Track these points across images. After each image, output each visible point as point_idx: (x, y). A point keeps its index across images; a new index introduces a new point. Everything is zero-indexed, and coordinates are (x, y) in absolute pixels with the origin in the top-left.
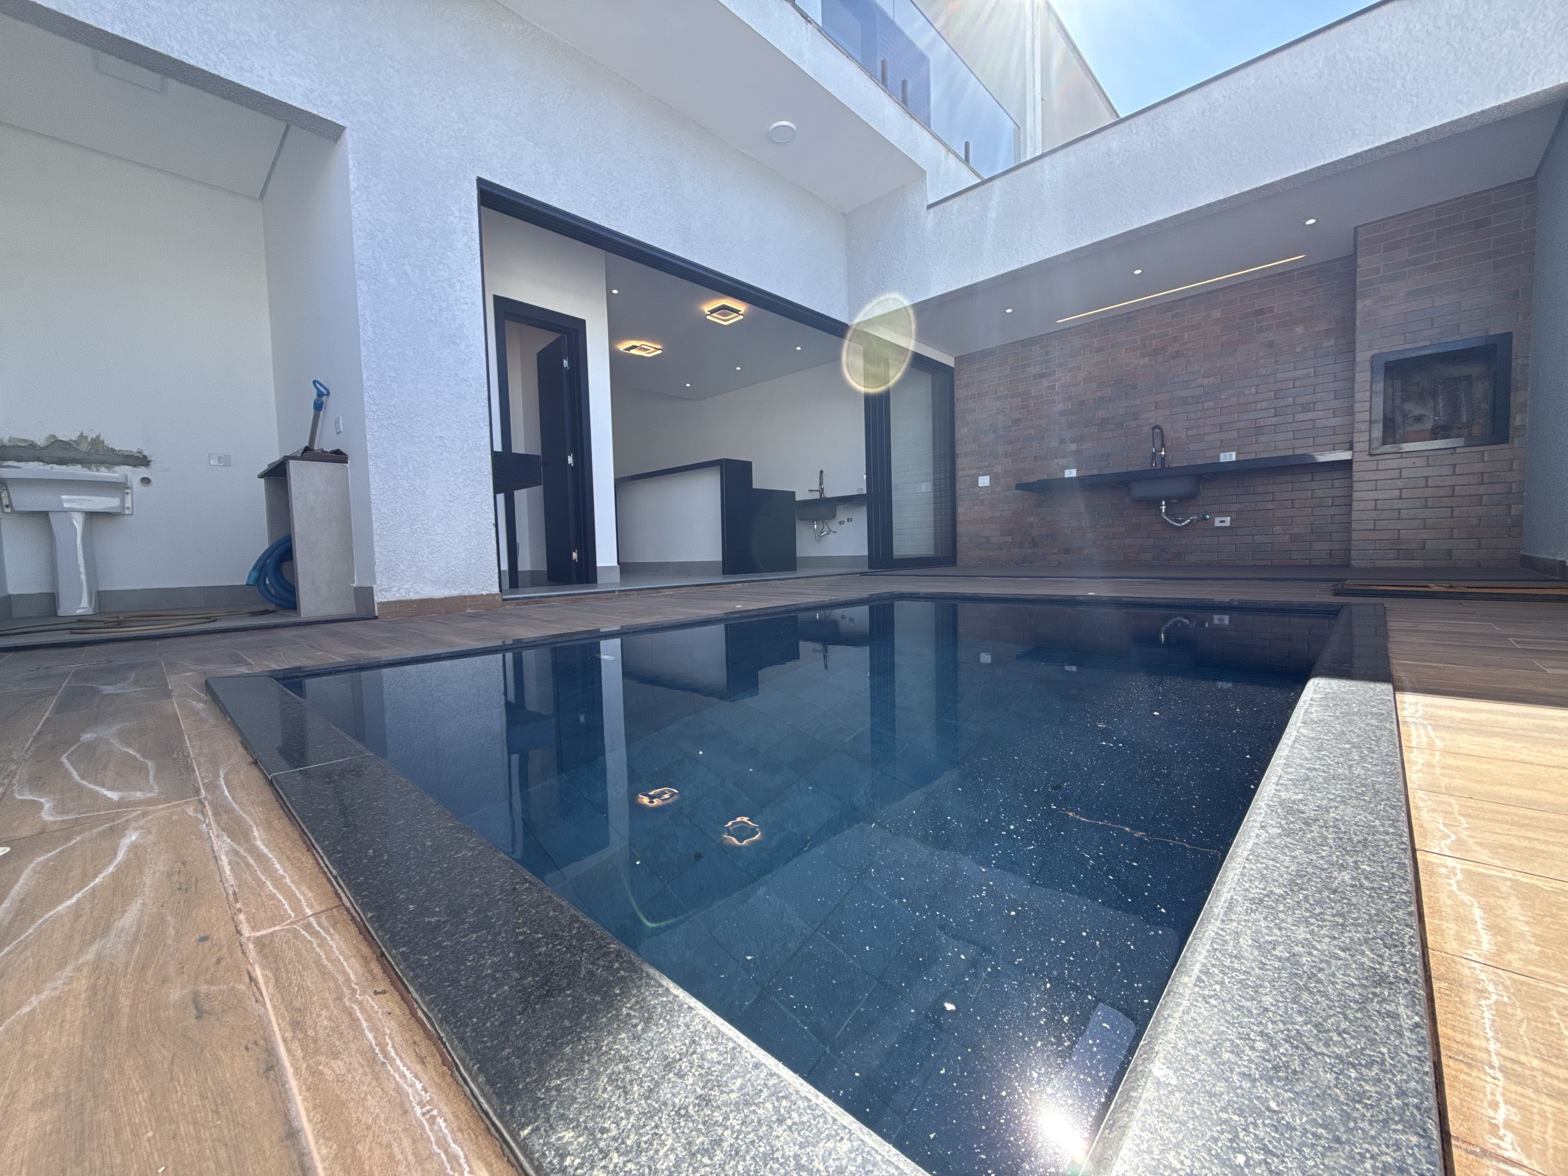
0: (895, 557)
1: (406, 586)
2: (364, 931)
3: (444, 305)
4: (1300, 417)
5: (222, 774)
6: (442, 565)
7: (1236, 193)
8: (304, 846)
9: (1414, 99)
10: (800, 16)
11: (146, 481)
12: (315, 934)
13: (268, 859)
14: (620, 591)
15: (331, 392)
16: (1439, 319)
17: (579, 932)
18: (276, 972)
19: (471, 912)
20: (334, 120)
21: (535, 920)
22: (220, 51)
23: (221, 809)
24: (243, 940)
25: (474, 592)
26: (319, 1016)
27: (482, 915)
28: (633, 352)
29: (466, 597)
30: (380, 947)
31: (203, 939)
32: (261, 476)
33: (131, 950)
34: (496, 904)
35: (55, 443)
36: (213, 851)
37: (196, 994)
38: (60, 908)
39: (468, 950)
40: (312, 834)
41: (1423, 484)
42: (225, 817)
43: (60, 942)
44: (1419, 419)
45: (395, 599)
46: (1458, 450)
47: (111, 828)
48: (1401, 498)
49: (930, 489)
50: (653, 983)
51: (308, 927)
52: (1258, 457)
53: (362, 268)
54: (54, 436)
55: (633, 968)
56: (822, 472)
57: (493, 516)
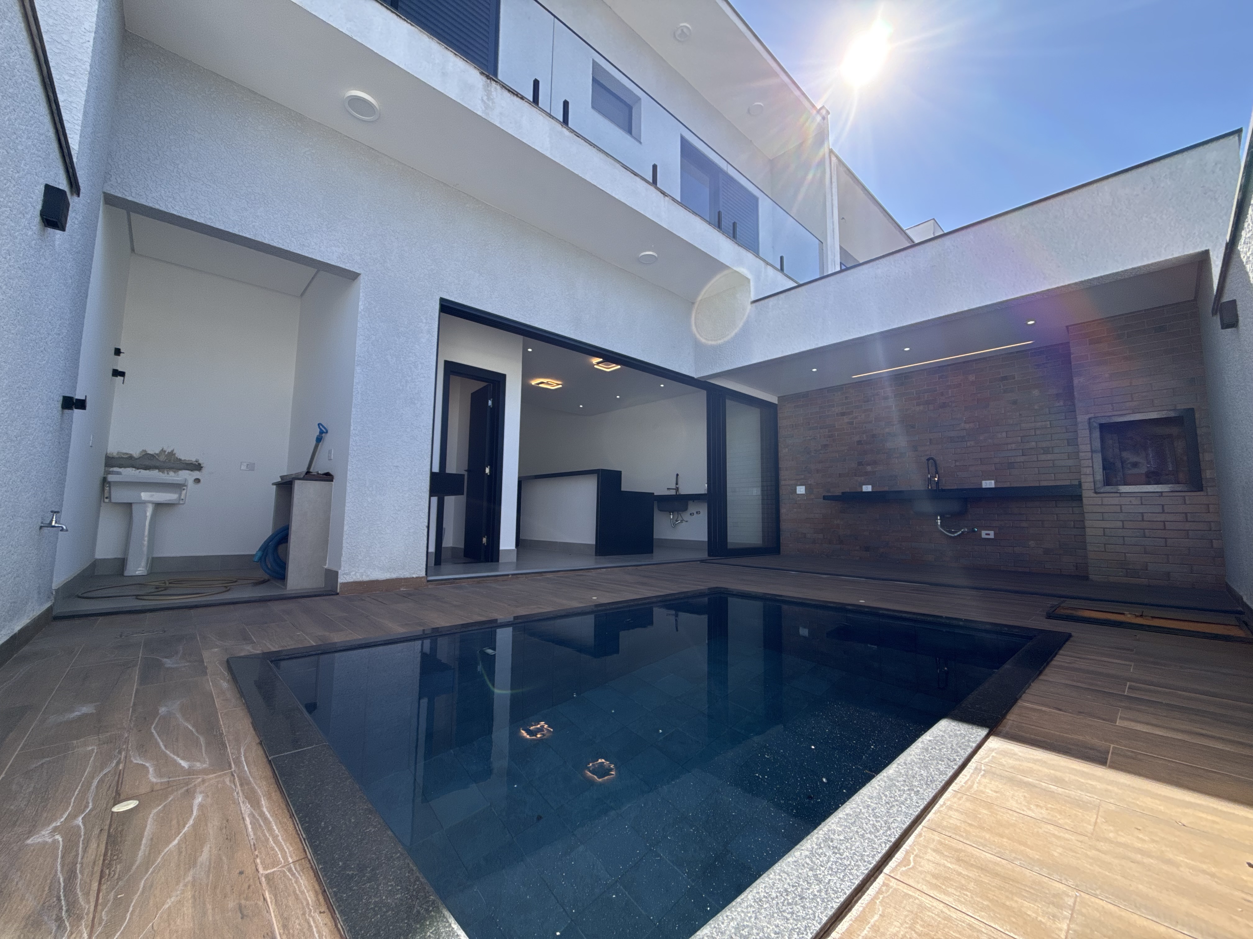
0: (729, 547)
1: (361, 571)
2: (316, 875)
3: (409, 379)
4: (1043, 457)
5: (242, 751)
6: (387, 556)
7: (966, 309)
8: (288, 813)
9: (1085, 257)
10: (660, 193)
11: (197, 481)
12: (293, 875)
13: (270, 823)
14: (513, 575)
15: (329, 431)
16: (1137, 395)
17: (418, 887)
18: (275, 896)
19: (369, 869)
20: (354, 270)
21: (398, 878)
22: (292, 237)
23: (244, 782)
24: (260, 876)
25: (407, 575)
26: (295, 922)
27: (374, 872)
28: (541, 385)
29: (401, 579)
30: (324, 886)
31: (241, 873)
32: (273, 484)
33: (208, 877)
34: (382, 865)
35: (146, 456)
36: (242, 813)
37: (240, 906)
38: (171, 846)
39: (365, 893)
40: (294, 807)
41: (1140, 518)
42: (246, 787)
43: (175, 869)
44: (1135, 465)
45: (352, 580)
46: (1164, 494)
47: (187, 790)
48: (1123, 528)
49: (759, 493)
50: (445, 920)
51: (290, 870)
52: (1012, 486)
53: (359, 358)
54: (145, 451)
55: (439, 912)
56: (677, 475)
57: (426, 521)
